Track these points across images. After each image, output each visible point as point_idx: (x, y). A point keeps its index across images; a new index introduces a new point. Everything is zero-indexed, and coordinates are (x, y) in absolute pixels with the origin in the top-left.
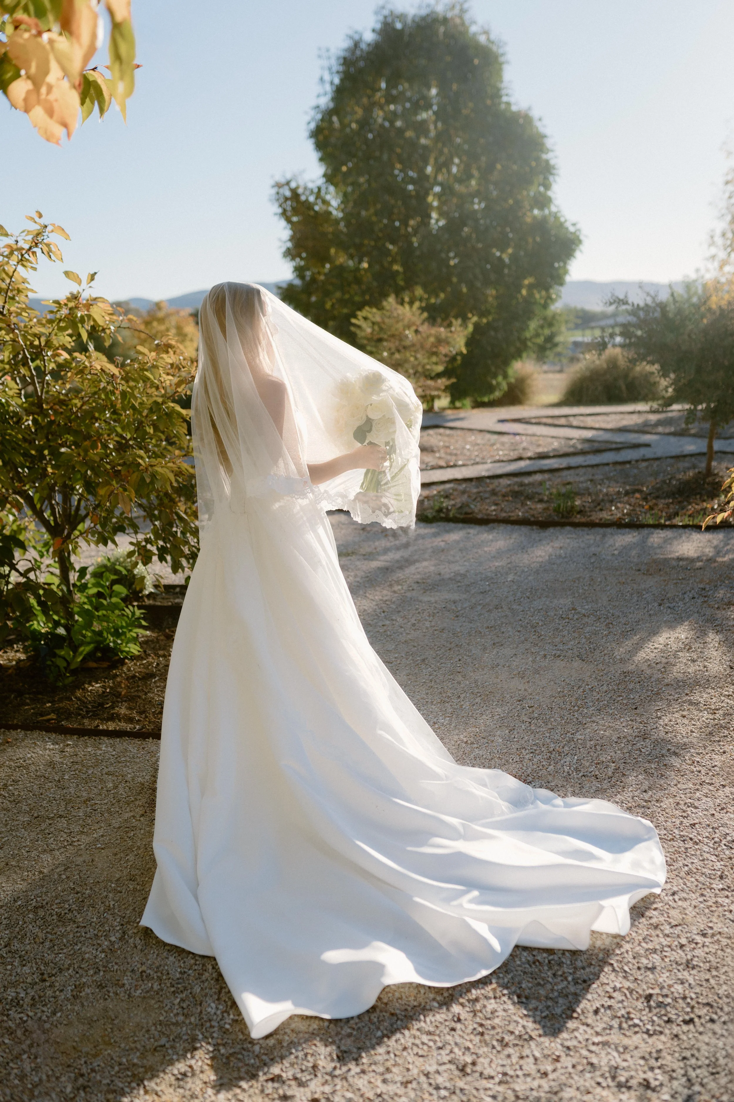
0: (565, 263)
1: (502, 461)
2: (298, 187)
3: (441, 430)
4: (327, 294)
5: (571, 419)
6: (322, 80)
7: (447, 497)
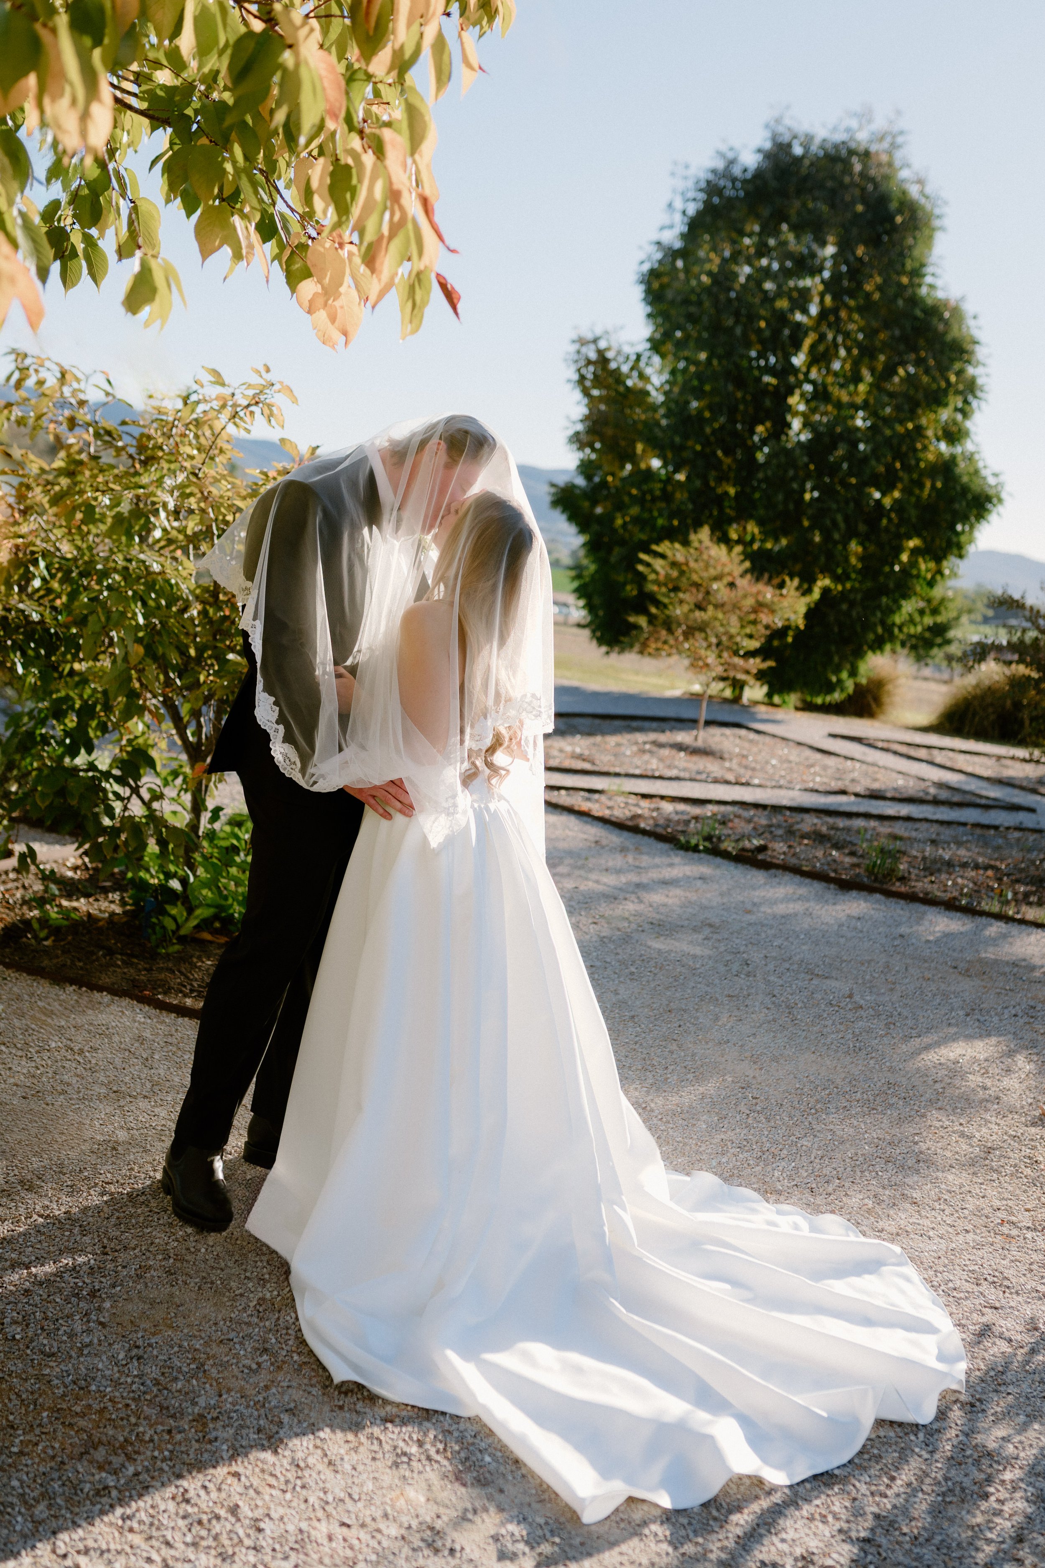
0: (972, 527)
1: (817, 791)
2: (608, 349)
3: (743, 732)
4: (620, 507)
5: (935, 752)
6: (670, 205)
7: (723, 823)
